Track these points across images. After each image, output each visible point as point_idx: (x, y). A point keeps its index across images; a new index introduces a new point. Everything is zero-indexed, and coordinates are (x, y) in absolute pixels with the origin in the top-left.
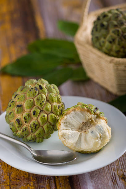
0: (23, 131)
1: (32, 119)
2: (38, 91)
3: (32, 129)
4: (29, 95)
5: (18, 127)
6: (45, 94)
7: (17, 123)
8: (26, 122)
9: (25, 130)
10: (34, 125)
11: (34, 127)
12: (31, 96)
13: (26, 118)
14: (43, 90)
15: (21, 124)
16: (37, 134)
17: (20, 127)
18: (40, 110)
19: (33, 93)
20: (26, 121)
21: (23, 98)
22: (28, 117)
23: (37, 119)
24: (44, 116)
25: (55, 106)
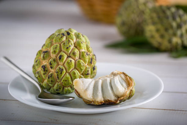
0: (49, 78)
1: (58, 65)
2: (65, 37)
3: (58, 75)
4: (56, 40)
5: (44, 74)
6: (73, 40)
7: (43, 69)
8: (51, 68)
9: (51, 76)
10: (60, 70)
11: (60, 72)
12: (58, 41)
13: (51, 63)
14: (70, 36)
15: (47, 71)
16: (64, 80)
17: (46, 73)
18: (67, 55)
19: (59, 38)
20: (52, 66)
21: (50, 44)
22: (53, 62)
23: (63, 65)
24: (71, 61)
25: (83, 52)
